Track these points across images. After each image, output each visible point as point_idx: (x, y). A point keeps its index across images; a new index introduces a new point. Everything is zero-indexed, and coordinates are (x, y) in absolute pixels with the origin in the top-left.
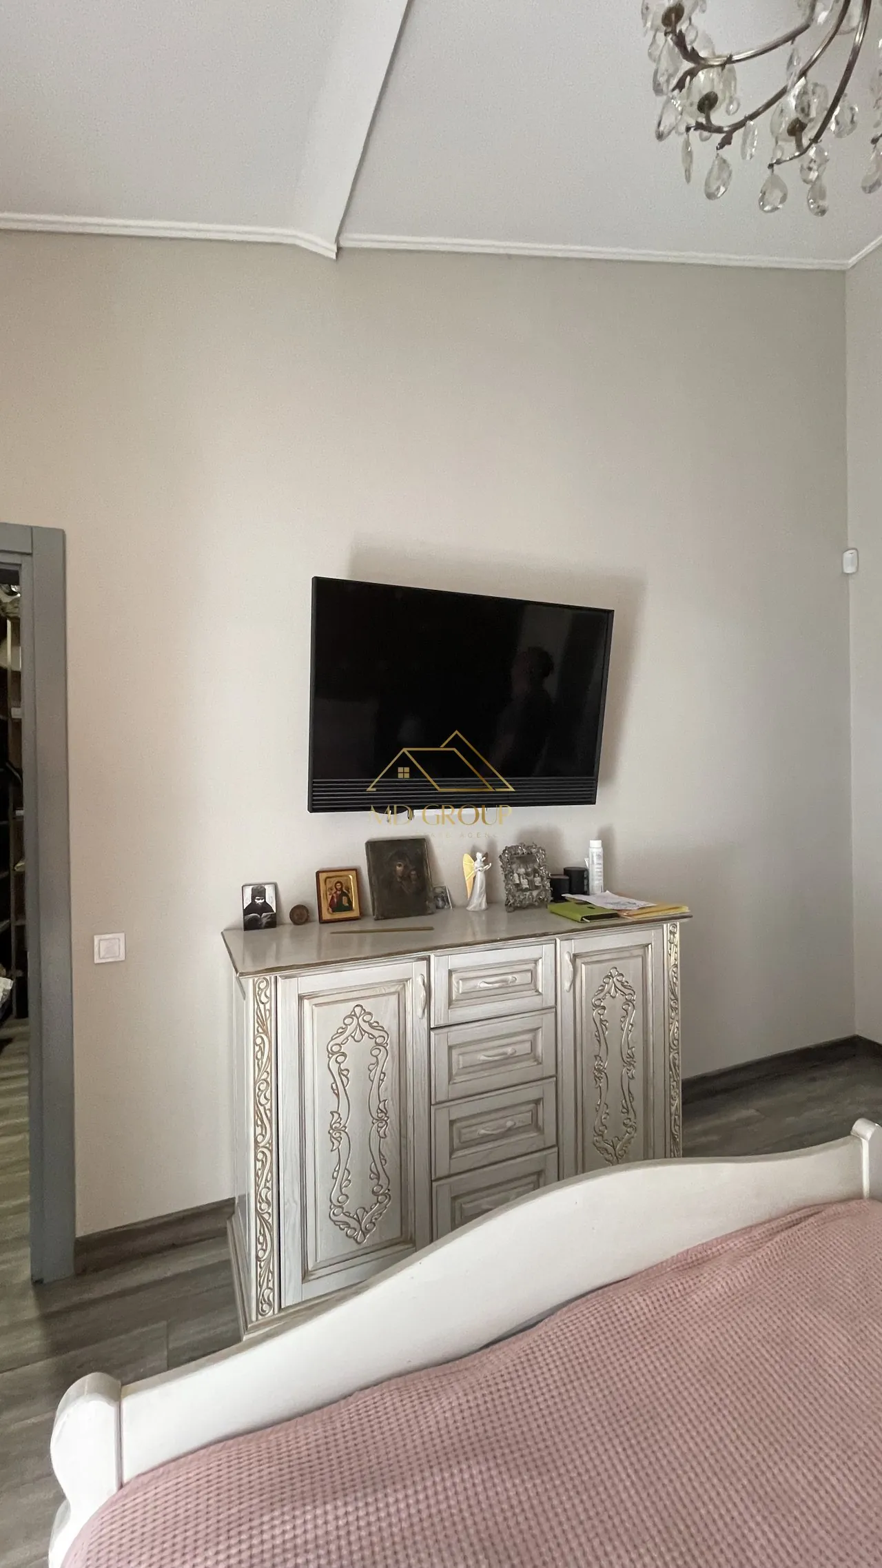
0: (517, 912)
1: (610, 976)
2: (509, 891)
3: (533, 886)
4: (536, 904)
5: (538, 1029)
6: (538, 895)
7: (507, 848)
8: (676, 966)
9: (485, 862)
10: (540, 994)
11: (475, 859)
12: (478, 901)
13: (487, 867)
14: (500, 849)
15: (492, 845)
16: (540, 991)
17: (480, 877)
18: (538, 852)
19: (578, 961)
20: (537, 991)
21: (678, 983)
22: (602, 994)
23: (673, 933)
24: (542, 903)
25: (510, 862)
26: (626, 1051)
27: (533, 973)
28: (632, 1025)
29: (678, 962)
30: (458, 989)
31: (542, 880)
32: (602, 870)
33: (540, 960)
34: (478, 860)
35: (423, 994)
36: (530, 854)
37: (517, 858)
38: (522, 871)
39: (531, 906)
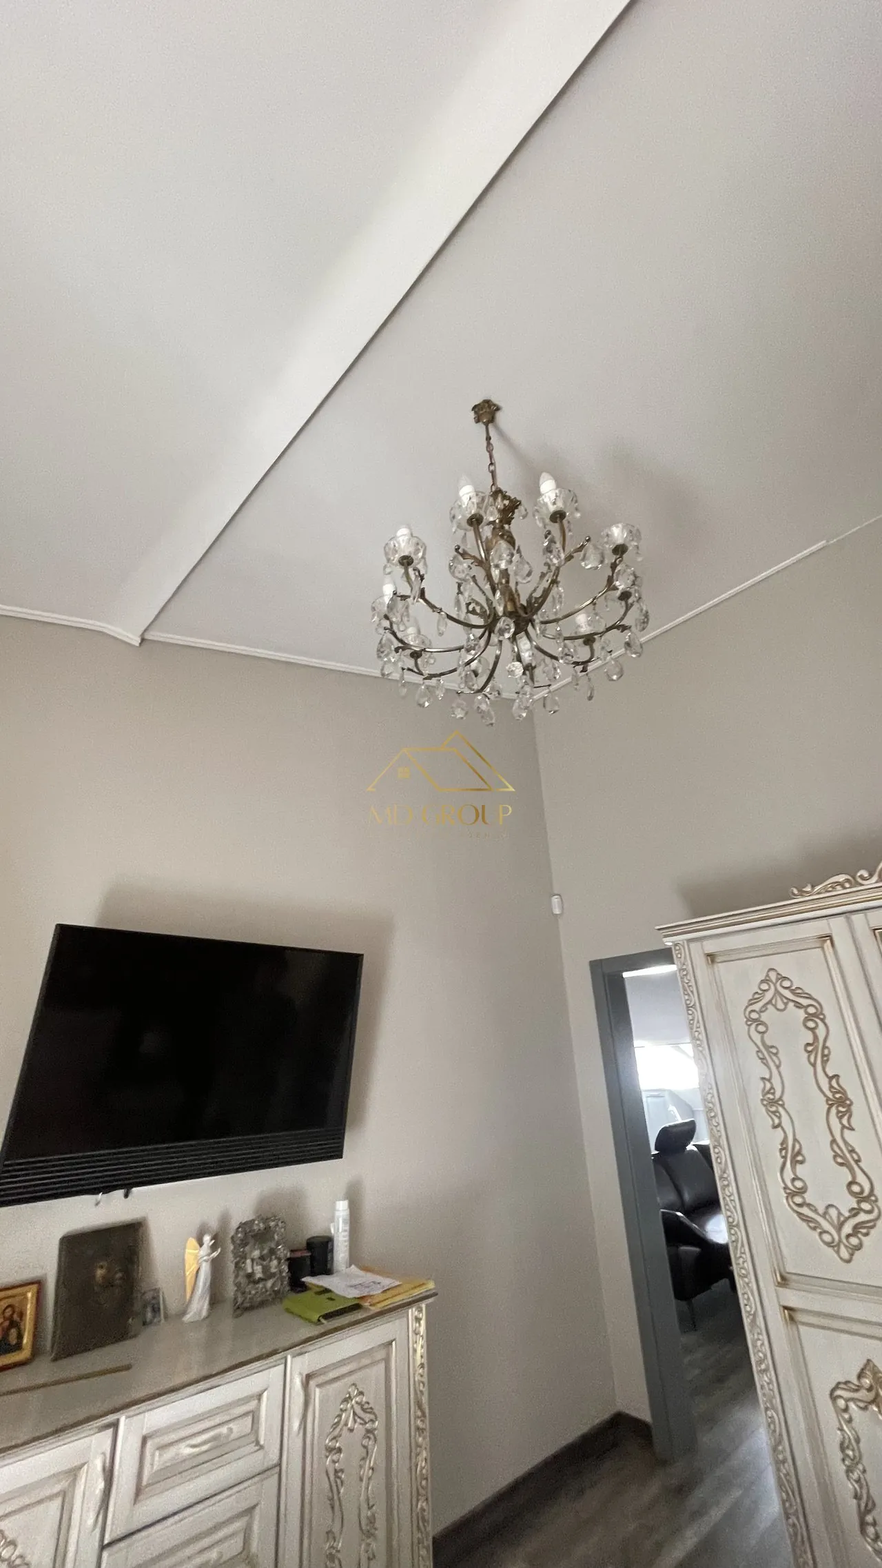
0: (246, 1315)
1: (347, 1400)
2: (238, 1285)
3: (268, 1275)
4: (270, 1299)
5: (254, 1507)
6: (273, 1285)
7: (242, 1225)
8: (422, 1366)
9: (213, 1248)
10: (262, 1447)
11: (201, 1244)
12: (199, 1306)
13: (215, 1254)
14: (234, 1224)
15: (225, 1220)
16: (262, 1443)
17: (206, 1269)
18: (277, 1225)
19: (312, 1383)
20: (257, 1443)
21: (425, 1390)
22: (338, 1430)
23: (418, 1320)
24: (277, 1296)
25: (244, 1243)
26: (366, 1513)
27: (254, 1415)
28: (373, 1469)
29: (424, 1361)
30: (152, 1465)
31: (279, 1263)
32: (347, 1238)
33: (265, 1394)
34: (205, 1246)
35: (101, 1485)
36: (267, 1229)
37: (252, 1236)
38: (256, 1253)
39: (263, 1304)
